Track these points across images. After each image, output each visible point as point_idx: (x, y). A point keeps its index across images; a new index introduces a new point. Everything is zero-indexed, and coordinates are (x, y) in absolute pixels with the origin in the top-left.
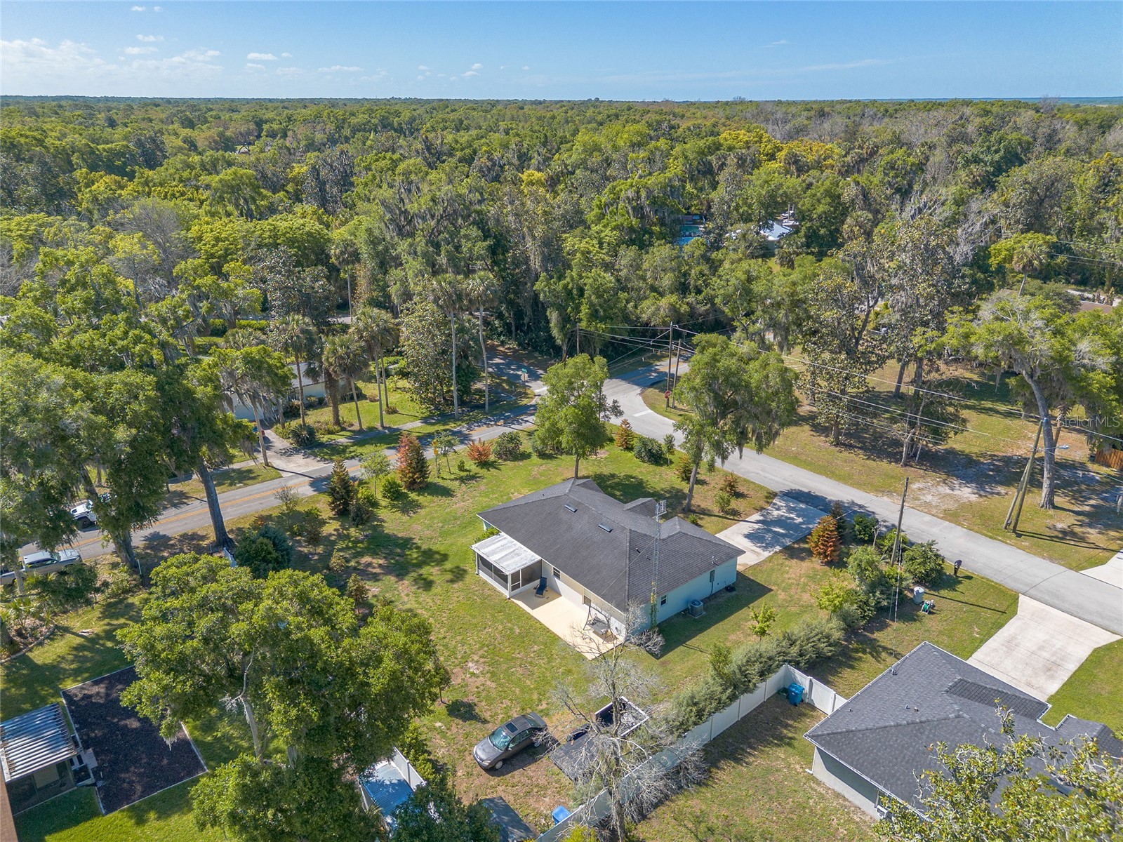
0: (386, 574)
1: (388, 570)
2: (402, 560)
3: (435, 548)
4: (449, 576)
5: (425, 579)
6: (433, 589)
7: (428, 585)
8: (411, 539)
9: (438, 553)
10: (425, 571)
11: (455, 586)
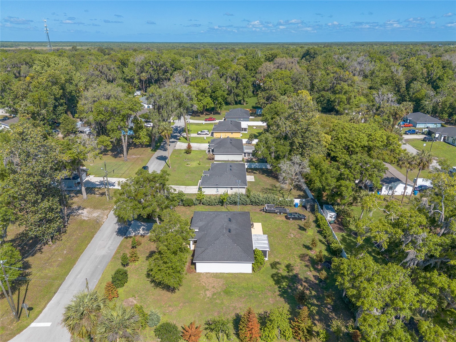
0: (301, 280)
1: (299, 281)
2: (291, 284)
3: (273, 283)
4: (278, 266)
5: (288, 269)
6: (287, 263)
7: (288, 266)
8: (280, 295)
9: (274, 280)
10: (285, 274)
11: (278, 260)
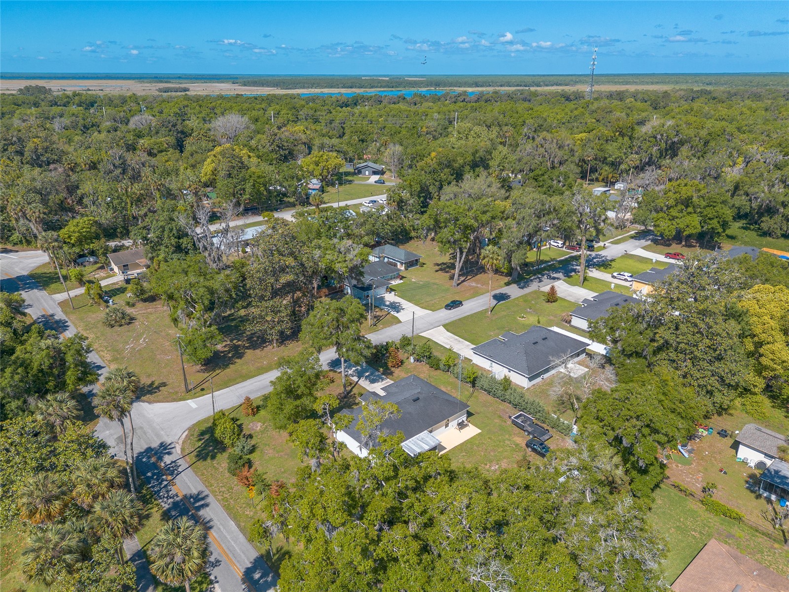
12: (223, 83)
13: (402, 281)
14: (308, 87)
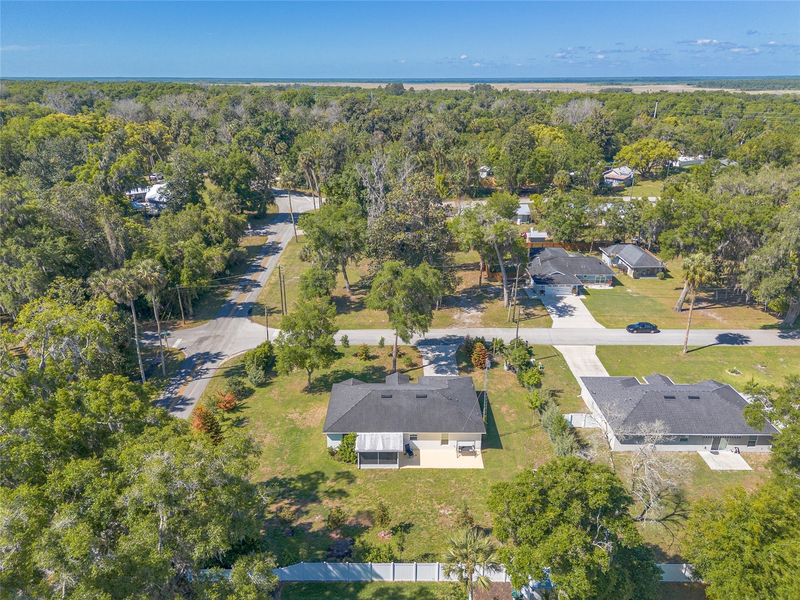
0: (304, 506)
1: (301, 503)
2: (296, 492)
4: (344, 481)
5: (334, 492)
6: (349, 493)
7: (341, 493)
9: (310, 474)
10: (325, 488)
11: (359, 483)
12: (678, 84)
13: (612, 288)
14: (779, 89)
